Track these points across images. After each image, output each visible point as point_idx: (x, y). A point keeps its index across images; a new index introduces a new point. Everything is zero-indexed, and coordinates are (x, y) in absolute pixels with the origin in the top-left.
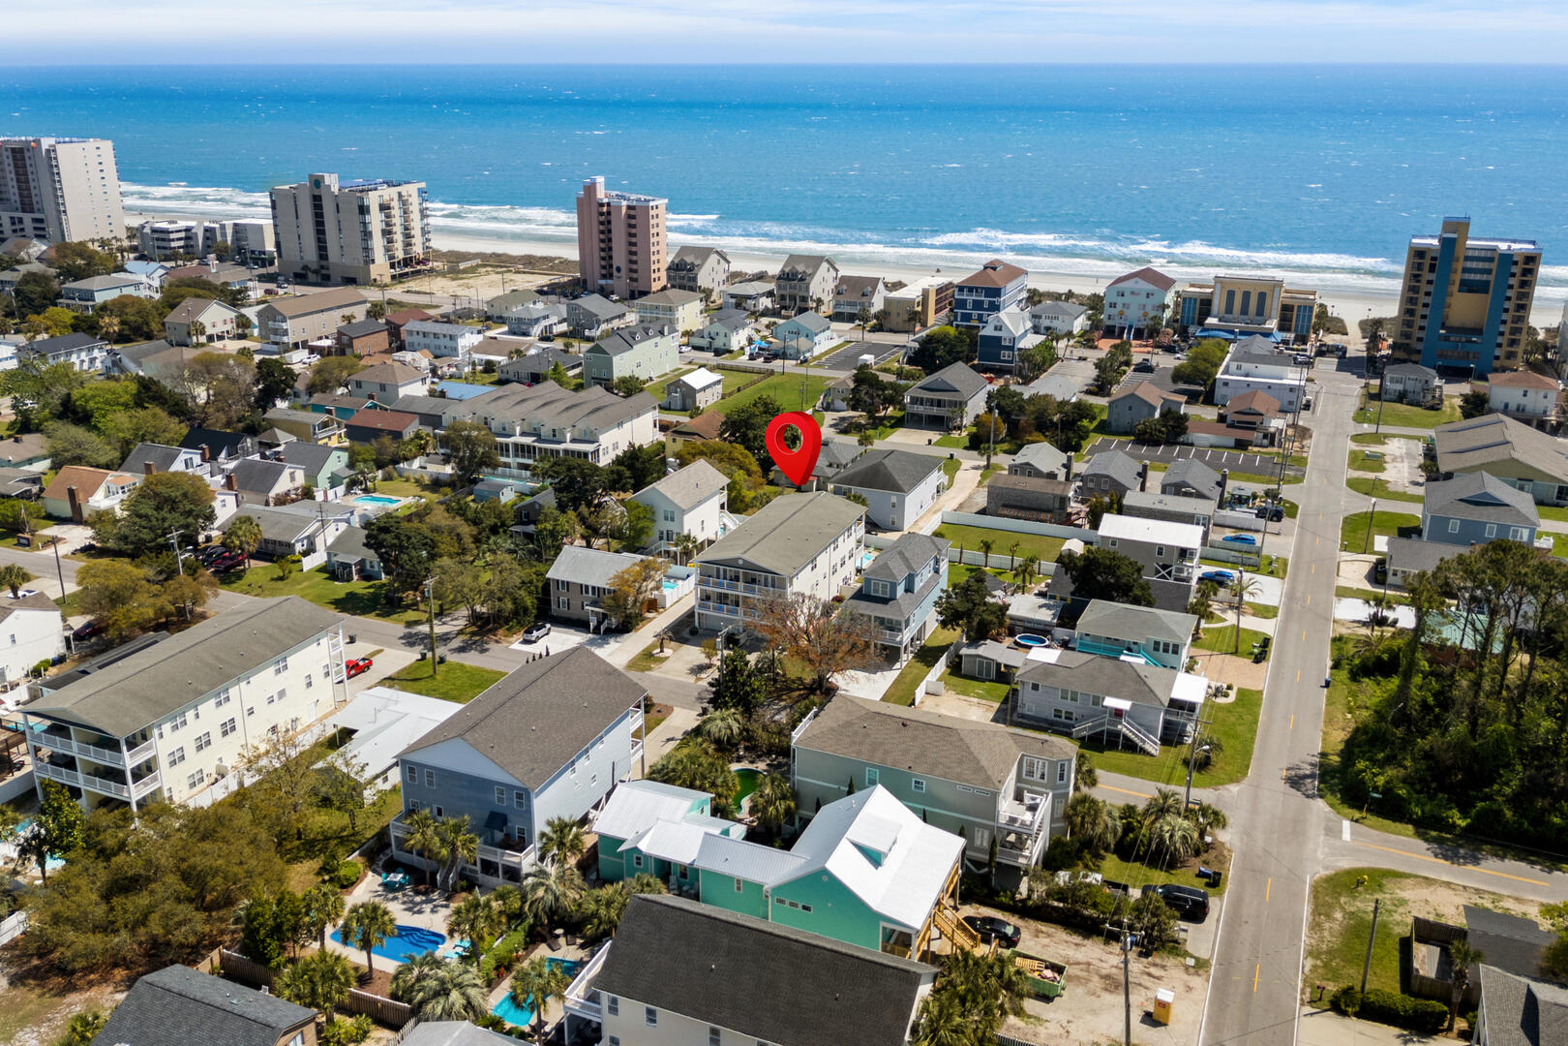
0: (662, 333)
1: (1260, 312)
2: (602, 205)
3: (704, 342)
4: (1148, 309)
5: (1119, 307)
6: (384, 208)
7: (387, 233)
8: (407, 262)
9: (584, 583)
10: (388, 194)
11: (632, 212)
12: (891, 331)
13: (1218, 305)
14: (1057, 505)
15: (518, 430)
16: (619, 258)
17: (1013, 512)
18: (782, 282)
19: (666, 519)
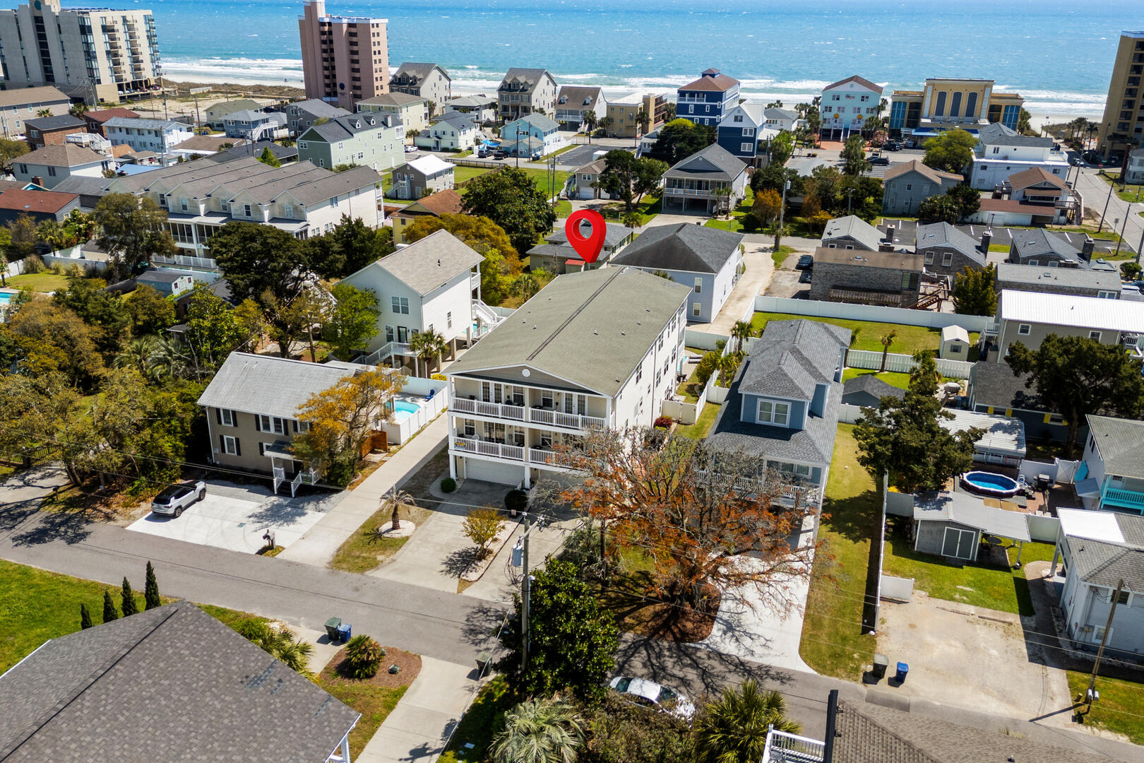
0: (385, 124)
1: (970, 112)
2: (323, 24)
3: (430, 142)
4: (863, 112)
5: (835, 111)
6: (105, 29)
7: (113, 54)
8: (136, 85)
9: (260, 411)
10: (113, 17)
11: (353, 30)
12: (614, 137)
13: (929, 106)
14: (906, 285)
15: (202, 208)
16: (343, 75)
17: (849, 295)
18: (505, 94)
19: (396, 310)
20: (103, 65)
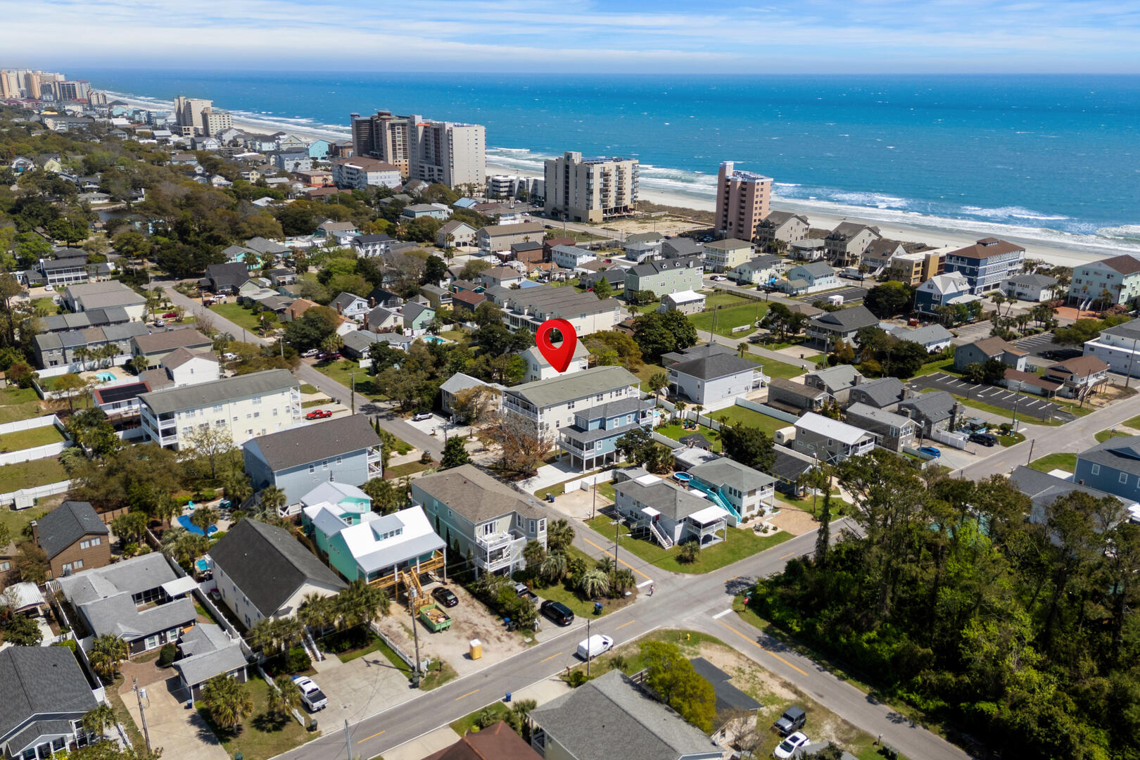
2: (729, 180)
3: (736, 276)
4: (1108, 287)
5: (1084, 283)
6: (605, 175)
7: (605, 191)
8: (616, 210)
10: (610, 166)
11: (744, 186)
14: (808, 405)
15: (526, 311)
16: (732, 217)
17: (777, 405)
18: (829, 241)
20: (596, 197)
